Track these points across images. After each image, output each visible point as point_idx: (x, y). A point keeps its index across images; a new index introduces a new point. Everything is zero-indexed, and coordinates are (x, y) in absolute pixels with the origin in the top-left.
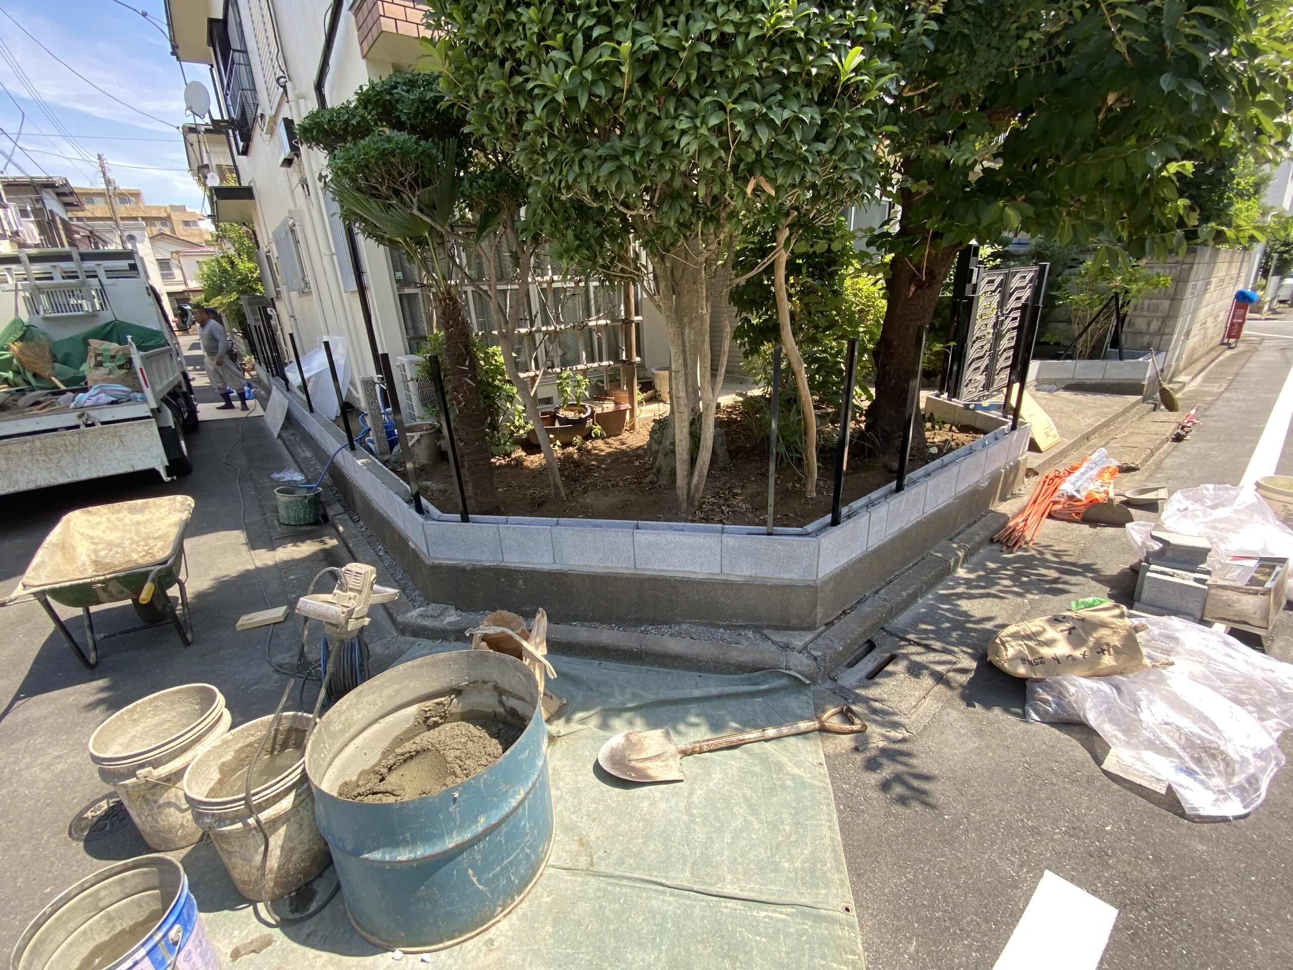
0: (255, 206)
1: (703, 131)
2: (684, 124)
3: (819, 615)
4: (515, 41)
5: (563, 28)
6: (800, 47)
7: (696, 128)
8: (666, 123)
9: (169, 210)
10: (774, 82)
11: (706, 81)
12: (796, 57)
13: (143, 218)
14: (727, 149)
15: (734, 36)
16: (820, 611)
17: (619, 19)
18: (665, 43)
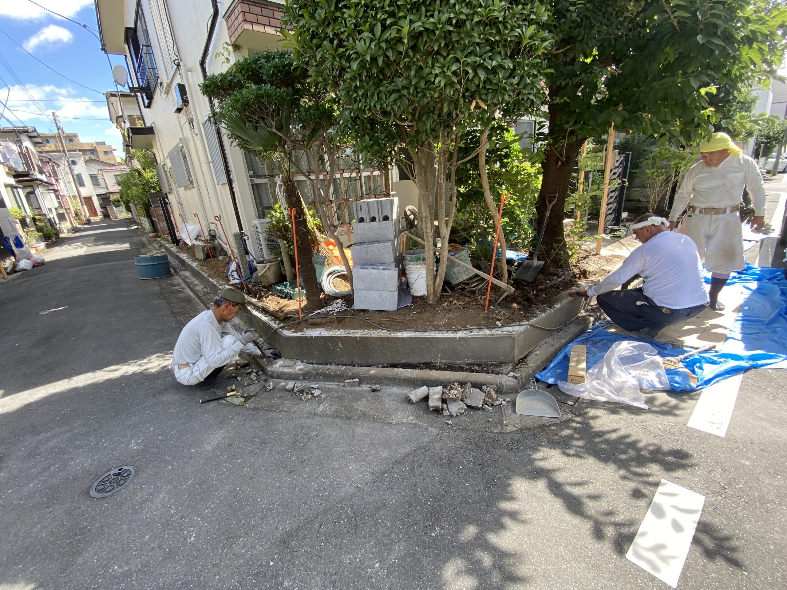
0: (155, 138)
1: (449, 73)
2: (437, 71)
3: (516, 354)
4: (340, 29)
5: (369, 20)
6: (501, 26)
7: (444, 72)
8: (427, 70)
9: (95, 145)
10: (486, 46)
11: (449, 46)
12: (499, 32)
13: (79, 151)
14: (460, 84)
15: (465, 21)
16: (516, 351)
17: (401, 14)
18: (427, 26)
